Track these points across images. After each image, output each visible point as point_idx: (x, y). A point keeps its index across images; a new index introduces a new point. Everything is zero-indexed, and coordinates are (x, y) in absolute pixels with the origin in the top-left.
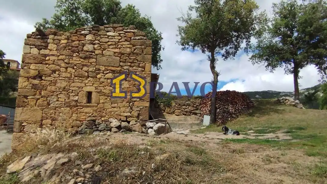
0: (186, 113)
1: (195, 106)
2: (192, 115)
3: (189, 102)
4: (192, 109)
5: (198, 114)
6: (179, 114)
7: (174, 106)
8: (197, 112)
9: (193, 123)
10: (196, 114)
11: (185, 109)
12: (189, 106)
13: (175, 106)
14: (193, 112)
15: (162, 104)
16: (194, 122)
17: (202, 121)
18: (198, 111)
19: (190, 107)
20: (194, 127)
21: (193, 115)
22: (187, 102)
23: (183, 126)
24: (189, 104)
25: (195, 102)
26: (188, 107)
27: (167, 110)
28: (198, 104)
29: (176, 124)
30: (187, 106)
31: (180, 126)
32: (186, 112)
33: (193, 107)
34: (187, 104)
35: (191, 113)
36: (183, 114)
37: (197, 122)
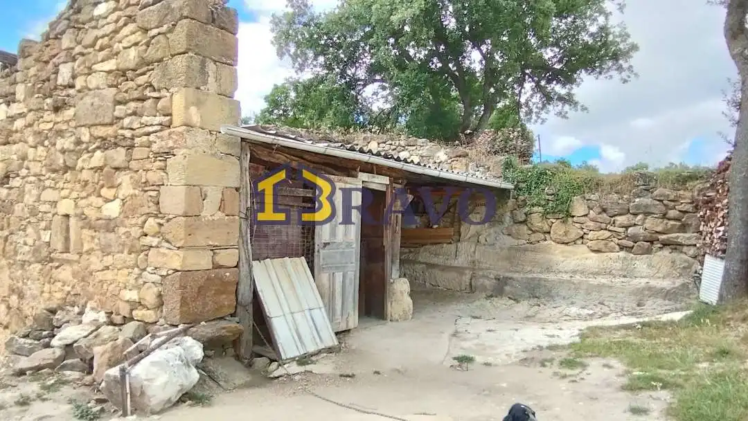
0: (630, 244)
1: (672, 213)
2: (660, 253)
3: (647, 200)
4: (659, 229)
5: (685, 249)
6: (601, 245)
7: (584, 216)
8: (682, 237)
9: (650, 289)
10: (675, 246)
11: (627, 227)
12: (647, 214)
13: (586, 215)
14: (663, 240)
15: (535, 209)
16: (653, 283)
17: (698, 278)
18: (687, 235)
19: (649, 219)
20: (649, 303)
21: (666, 252)
22: (637, 200)
23: (605, 294)
24: (647, 206)
25: (672, 197)
26: (640, 217)
27: (558, 228)
28: (689, 207)
29: (577, 287)
30: (635, 215)
31: (595, 295)
32: (635, 239)
33: (664, 216)
34: (637, 207)
35: (652, 242)
36: (622, 248)
37: (666, 284)
